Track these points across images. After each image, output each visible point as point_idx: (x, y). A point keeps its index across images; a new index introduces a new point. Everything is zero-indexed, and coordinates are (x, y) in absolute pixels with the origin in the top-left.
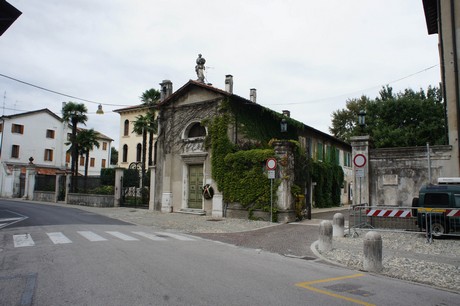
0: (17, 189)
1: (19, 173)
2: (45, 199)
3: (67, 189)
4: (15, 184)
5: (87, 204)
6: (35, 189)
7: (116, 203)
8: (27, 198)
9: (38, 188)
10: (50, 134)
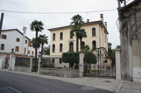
0: (4, 64)
1: (5, 56)
2: (22, 71)
3: (39, 65)
4: (3, 62)
5: (58, 75)
6: (15, 65)
7: (81, 74)
8: (11, 69)
9: (17, 64)
10: (18, 40)
